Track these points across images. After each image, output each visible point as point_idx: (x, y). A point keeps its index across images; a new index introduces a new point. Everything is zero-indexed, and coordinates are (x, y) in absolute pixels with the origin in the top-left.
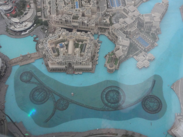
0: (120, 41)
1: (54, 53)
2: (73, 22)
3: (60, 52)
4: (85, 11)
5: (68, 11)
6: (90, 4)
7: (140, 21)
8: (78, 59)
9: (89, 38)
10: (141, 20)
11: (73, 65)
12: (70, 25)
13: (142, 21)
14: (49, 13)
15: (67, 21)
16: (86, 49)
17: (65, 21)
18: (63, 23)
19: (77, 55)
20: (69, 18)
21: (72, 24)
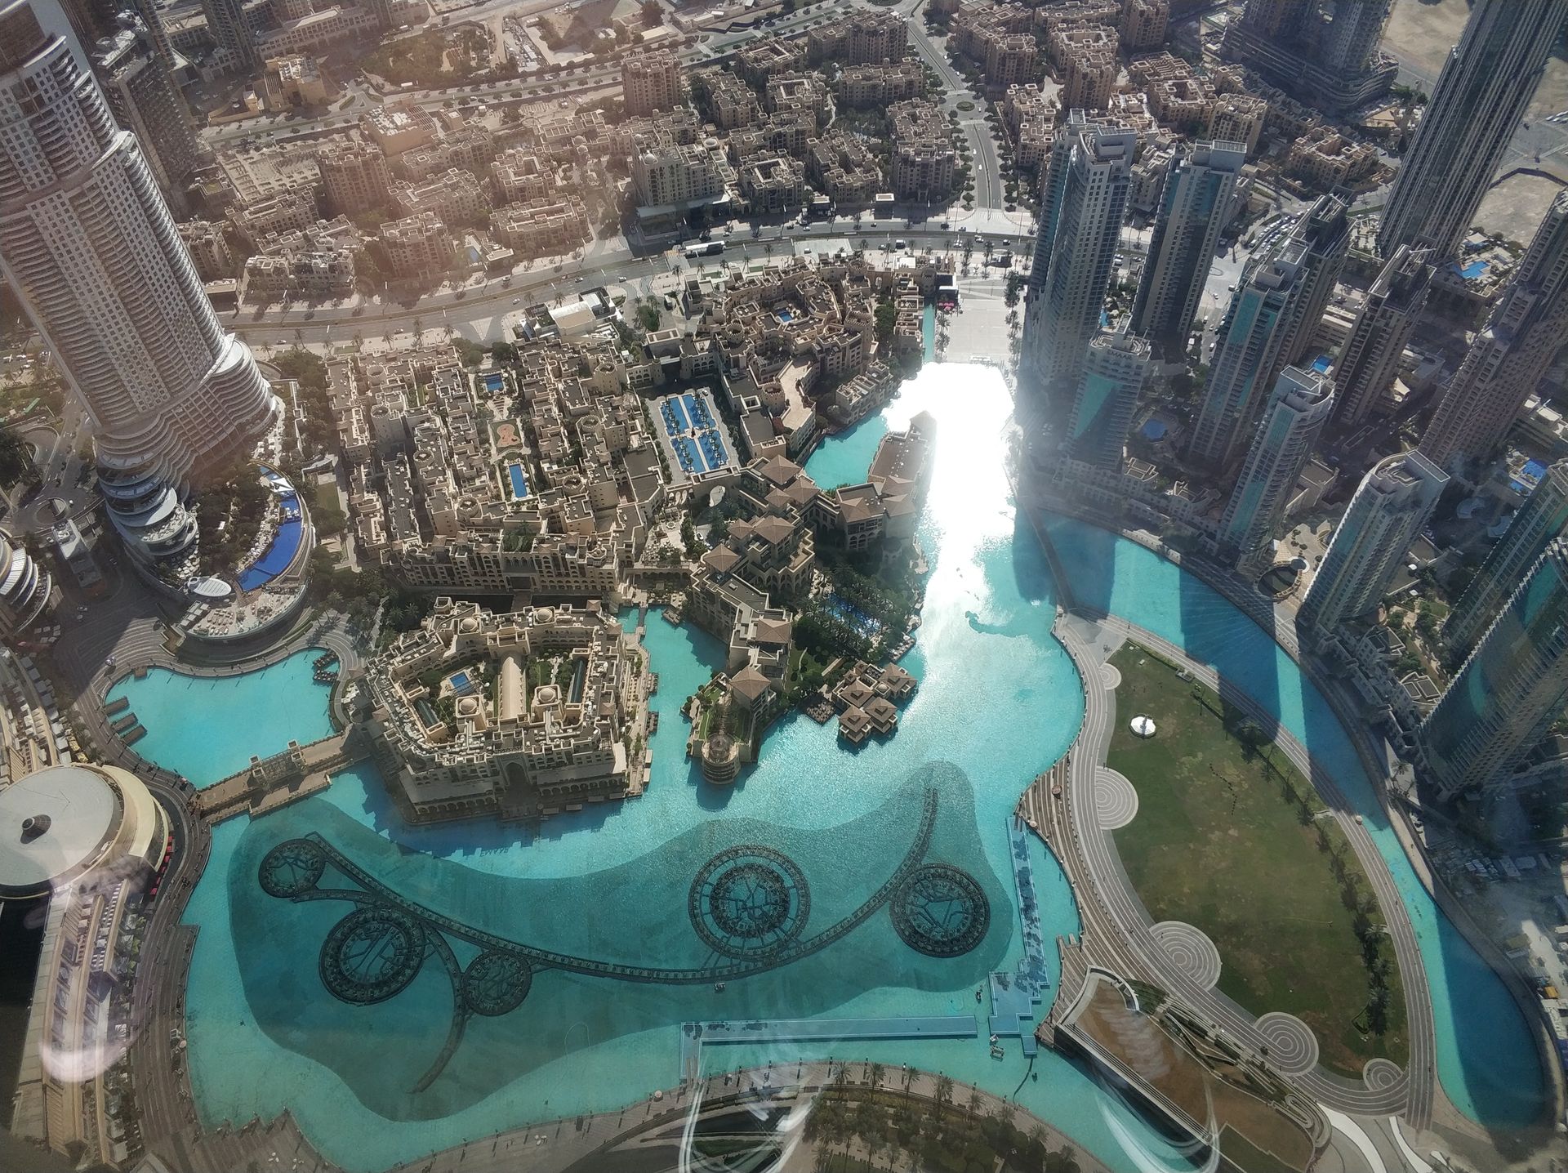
0: (747, 626)
1: (426, 724)
2: (507, 562)
3: (458, 716)
4: (561, 507)
5: (478, 514)
6: (583, 472)
7: (822, 522)
8: (552, 740)
9: (596, 628)
10: (829, 517)
11: (530, 774)
12: (498, 579)
13: (832, 521)
14: (384, 535)
15: (479, 558)
16: (587, 683)
17: (466, 564)
18: (457, 576)
19: (548, 718)
20: (485, 545)
21: (505, 575)
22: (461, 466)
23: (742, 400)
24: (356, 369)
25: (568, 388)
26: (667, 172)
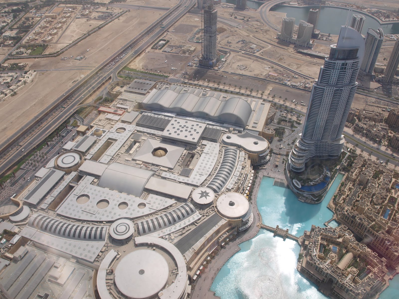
1: (320, 251)
2: (369, 231)
3: (328, 256)
4: (395, 228)
5: (371, 214)
8: (347, 282)
9: (380, 266)
11: (334, 285)
12: (362, 233)
14: (343, 201)
15: (362, 225)
16: (367, 277)
17: (358, 223)
18: (353, 224)
19: (350, 276)
20: (366, 222)
21: (365, 233)
24: (365, 161)
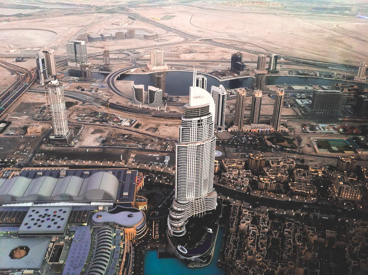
4: (286, 269)
5: (260, 262)
22: (260, 246)
23: (352, 261)
24: (240, 209)
25: (298, 236)
26: (345, 188)
